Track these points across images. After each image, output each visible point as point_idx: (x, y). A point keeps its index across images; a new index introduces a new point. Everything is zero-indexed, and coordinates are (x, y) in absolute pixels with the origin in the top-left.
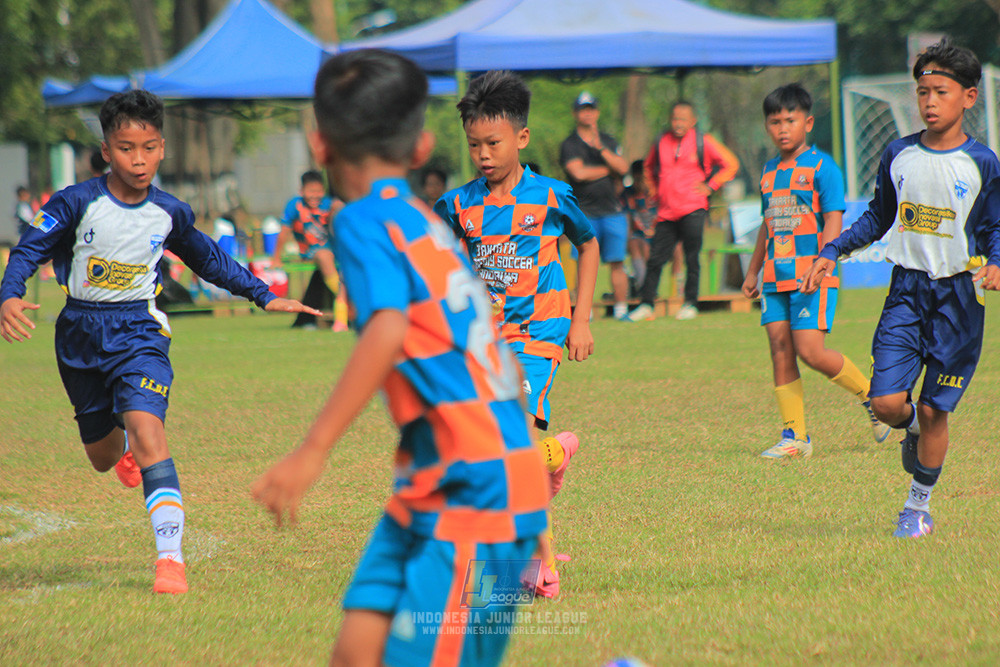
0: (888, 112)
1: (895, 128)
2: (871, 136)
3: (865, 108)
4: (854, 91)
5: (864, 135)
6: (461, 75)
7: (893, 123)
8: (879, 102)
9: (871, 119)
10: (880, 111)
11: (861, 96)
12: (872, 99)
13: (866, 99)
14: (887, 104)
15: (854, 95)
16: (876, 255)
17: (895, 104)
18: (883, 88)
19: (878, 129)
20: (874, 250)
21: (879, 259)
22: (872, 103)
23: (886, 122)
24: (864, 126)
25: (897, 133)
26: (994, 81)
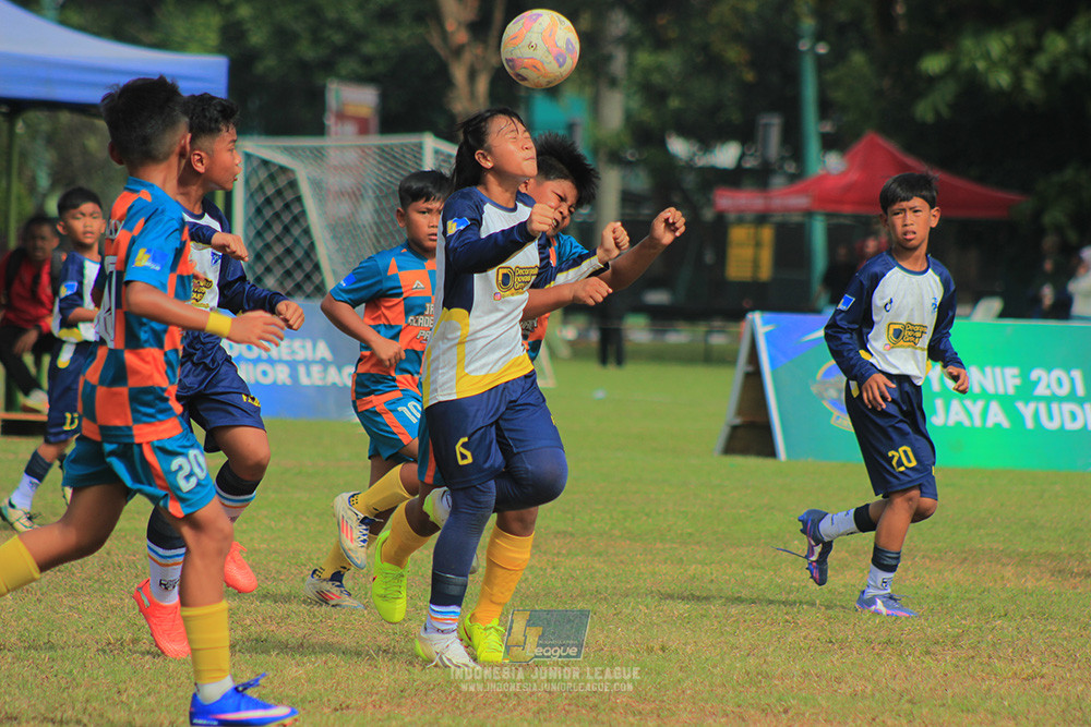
0: (293, 184)
1: (302, 205)
2: (268, 213)
3: (263, 174)
4: (249, 151)
5: (259, 211)
7: (299, 199)
8: (283, 169)
9: (270, 191)
10: (282, 181)
11: (258, 158)
12: (274, 165)
13: (265, 163)
14: (292, 171)
15: (248, 156)
16: (264, 373)
17: (303, 174)
18: (289, 150)
19: (278, 205)
20: (263, 367)
21: (267, 381)
22: (273, 169)
23: (289, 196)
24: (260, 200)
25: (303, 213)
26: (437, 152)
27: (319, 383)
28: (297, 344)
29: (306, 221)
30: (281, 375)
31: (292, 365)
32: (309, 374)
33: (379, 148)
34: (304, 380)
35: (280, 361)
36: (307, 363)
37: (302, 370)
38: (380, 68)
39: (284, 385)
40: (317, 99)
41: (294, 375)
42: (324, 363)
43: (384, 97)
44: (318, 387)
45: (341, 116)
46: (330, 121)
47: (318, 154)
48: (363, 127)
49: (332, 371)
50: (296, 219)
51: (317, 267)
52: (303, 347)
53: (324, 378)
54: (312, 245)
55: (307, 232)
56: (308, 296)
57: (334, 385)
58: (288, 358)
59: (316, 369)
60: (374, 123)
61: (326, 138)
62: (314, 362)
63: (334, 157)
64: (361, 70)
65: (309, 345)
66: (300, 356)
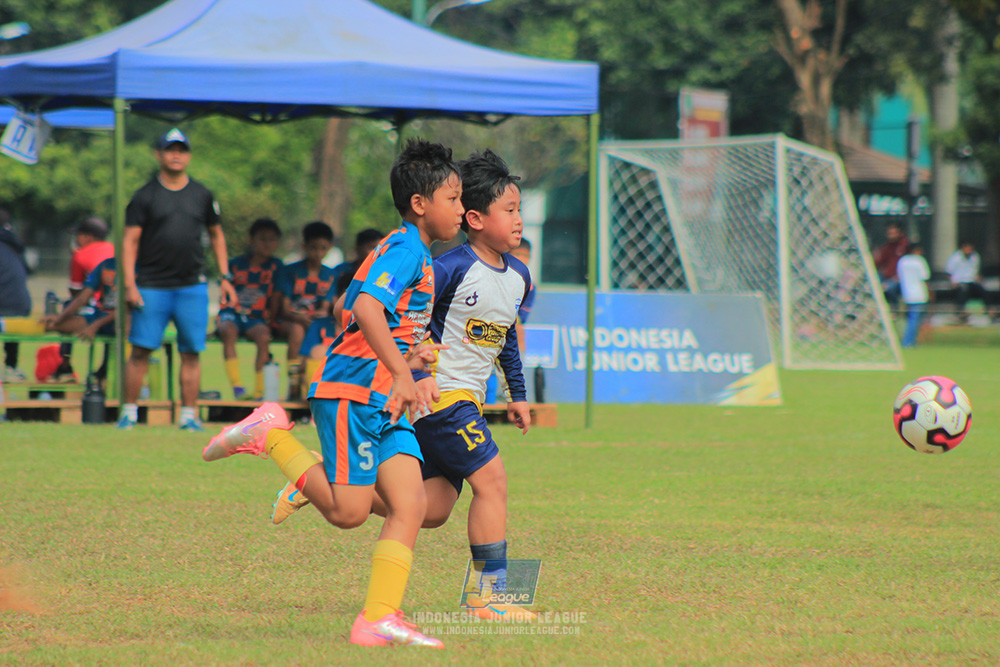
0: (653, 185)
1: (662, 204)
2: (631, 212)
3: (626, 176)
4: (613, 154)
5: (622, 210)
6: (120, 104)
7: (659, 198)
8: (645, 171)
9: (632, 191)
10: (643, 182)
11: (621, 161)
12: (636, 167)
13: (627, 165)
14: (653, 173)
15: (612, 160)
16: (635, 362)
17: (663, 174)
18: (648, 153)
19: (640, 204)
20: (632, 356)
21: (638, 368)
22: (635, 171)
23: (650, 196)
24: (623, 199)
25: (664, 211)
26: (788, 151)
27: (686, 370)
28: (664, 333)
29: (667, 218)
30: (651, 362)
31: (661, 353)
32: (676, 362)
33: (734, 148)
34: (672, 368)
35: (649, 350)
36: (675, 351)
37: (669, 358)
38: (728, 74)
39: (653, 372)
40: (670, 104)
41: (662, 362)
42: (690, 350)
43: (733, 102)
44: (685, 373)
45: (693, 121)
46: (682, 125)
47: (674, 156)
48: (714, 130)
49: (698, 358)
50: (657, 218)
51: (678, 262)
52: (671, 336)
53: (691, 365)
54: (673, 241)
55: (667, 229)
56: (670, 288)
57: (700, 370)
58: (655, 346)
59: (682, 357)
60: (724, 126)
61: (680, 140)
62: (681, 350)
63: (689, 158)
64: (712, 76)
65: (675, 334)
66: (668, 344)
